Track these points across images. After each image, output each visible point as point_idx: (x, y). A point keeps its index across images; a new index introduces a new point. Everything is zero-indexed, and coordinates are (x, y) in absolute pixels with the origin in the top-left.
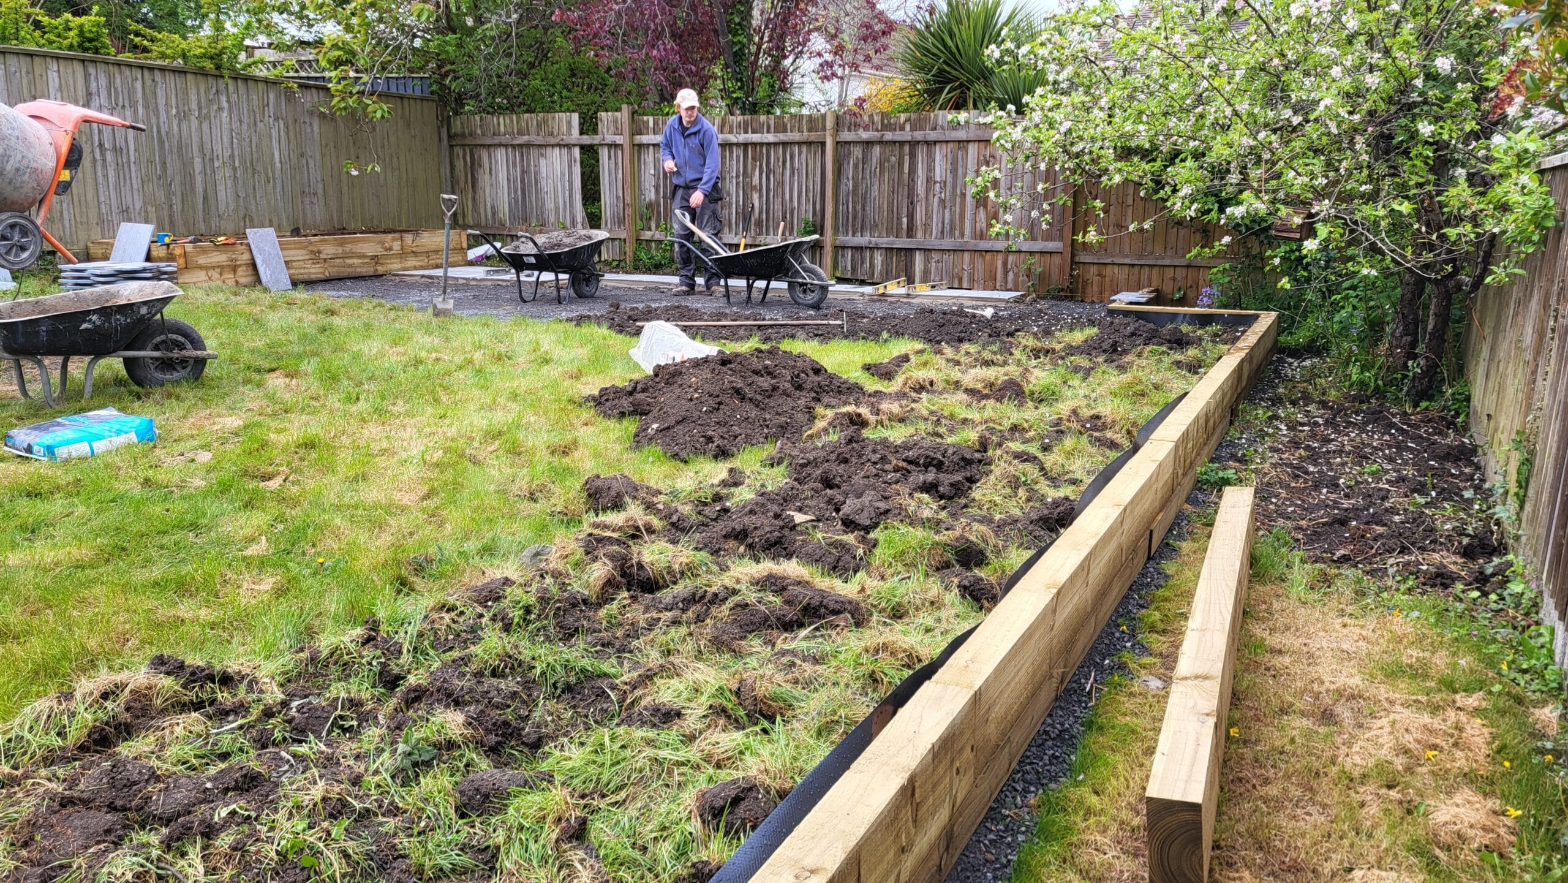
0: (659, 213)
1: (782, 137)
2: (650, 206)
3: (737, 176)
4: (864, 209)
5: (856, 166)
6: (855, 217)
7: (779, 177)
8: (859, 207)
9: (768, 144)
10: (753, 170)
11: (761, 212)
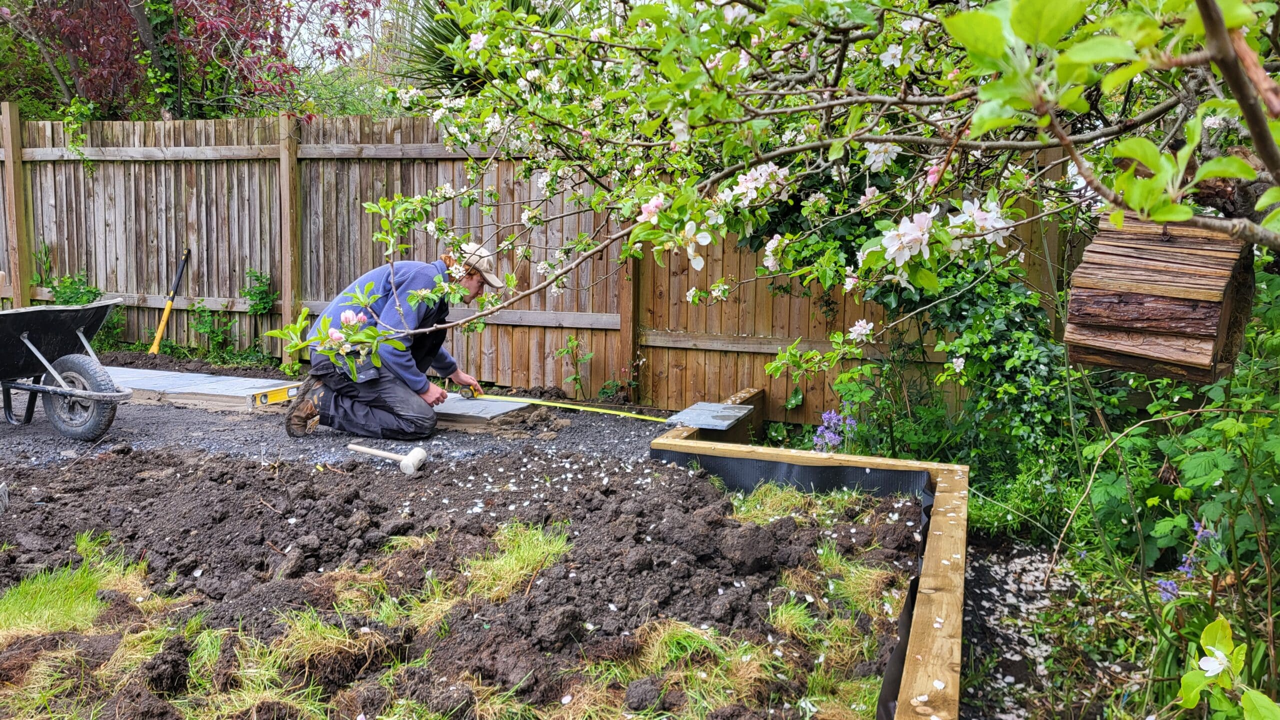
0: (63, 262)
1: (224, 152)
2: (49, 251)
3: (167, 209)
4: (340, 260)
5: (327, 195)
6: (328, 272)
7: (223, 211)
8: (333, 257)
9: (207, 162)
10: (188, 199)
11: (200, 263)
